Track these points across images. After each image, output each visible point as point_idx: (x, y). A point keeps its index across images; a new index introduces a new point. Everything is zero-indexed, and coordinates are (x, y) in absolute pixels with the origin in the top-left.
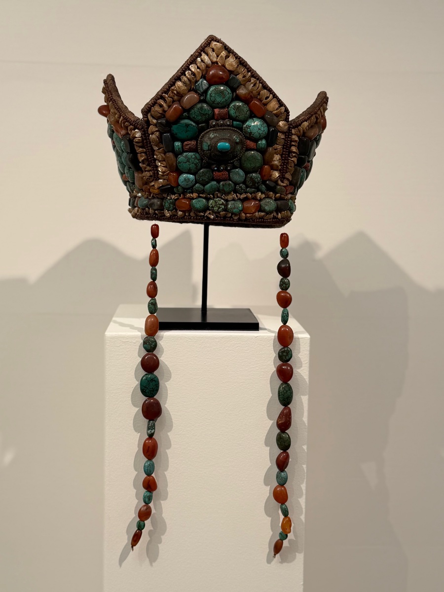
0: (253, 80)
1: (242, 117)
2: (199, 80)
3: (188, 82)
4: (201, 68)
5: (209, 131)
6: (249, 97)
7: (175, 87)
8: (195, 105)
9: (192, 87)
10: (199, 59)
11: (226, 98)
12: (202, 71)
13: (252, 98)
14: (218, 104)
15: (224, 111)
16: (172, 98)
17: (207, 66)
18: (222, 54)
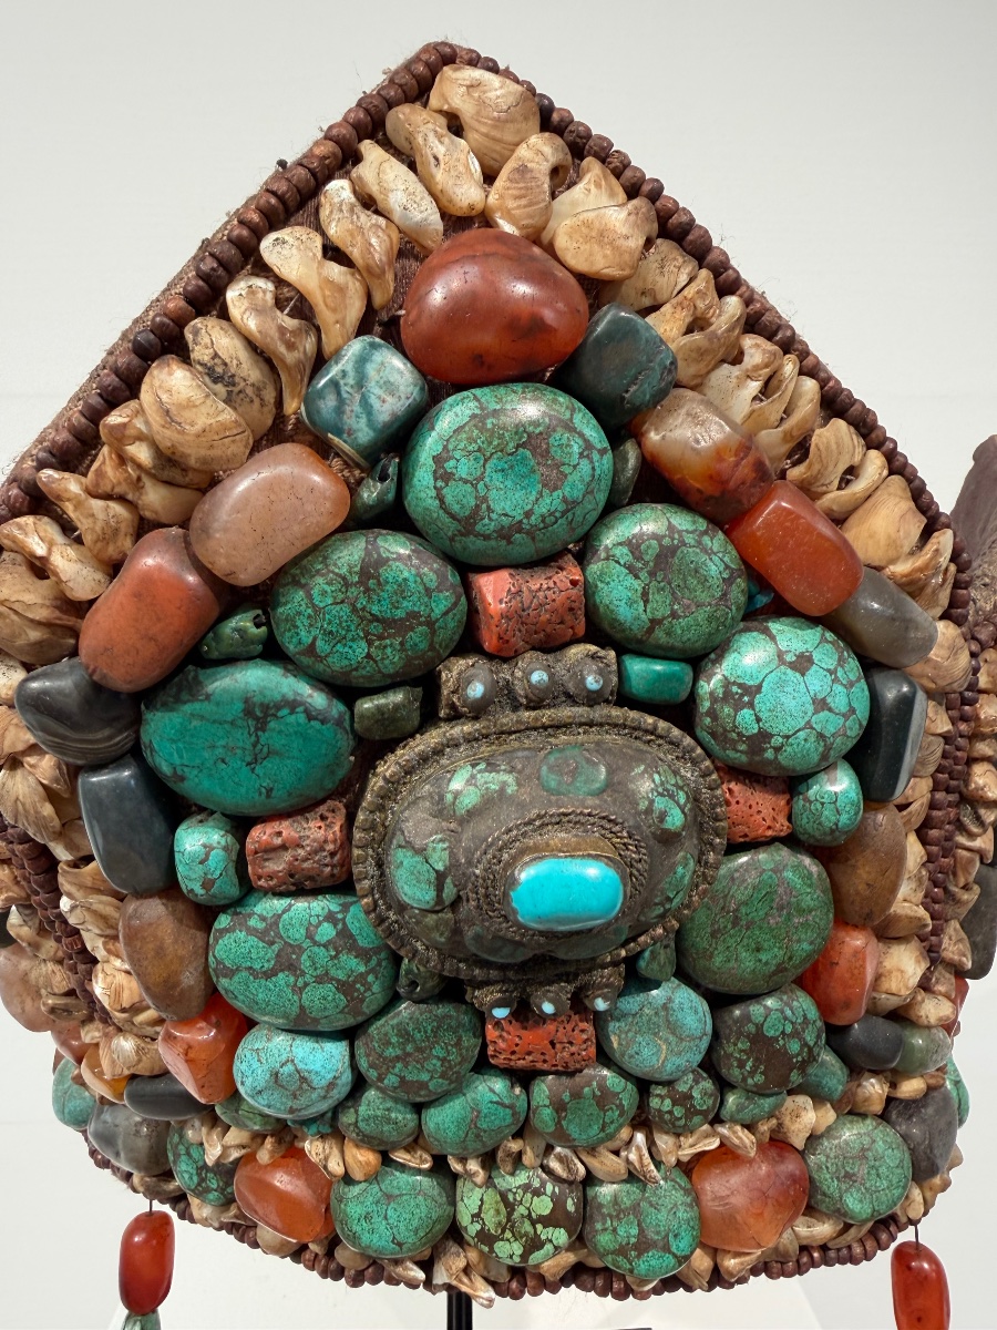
0: (756, 350)
1: (690, 627)
2: (337, 353)
3: (249, 370)
4: (355, 253)
5: (438, 752)
6: (745, 470)
7: (141, 412)
8: (318, 548)
9: (292, 406)
10: (339, 190)
11: (574, 486)
12: (368, 275)
13: (766, 478)
14: (505, 534)
15: (553, 586)
16: (121, 499)
17: (410, 249)
18: (523, 152)
